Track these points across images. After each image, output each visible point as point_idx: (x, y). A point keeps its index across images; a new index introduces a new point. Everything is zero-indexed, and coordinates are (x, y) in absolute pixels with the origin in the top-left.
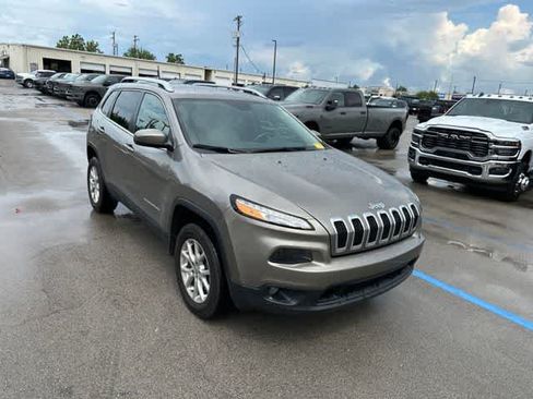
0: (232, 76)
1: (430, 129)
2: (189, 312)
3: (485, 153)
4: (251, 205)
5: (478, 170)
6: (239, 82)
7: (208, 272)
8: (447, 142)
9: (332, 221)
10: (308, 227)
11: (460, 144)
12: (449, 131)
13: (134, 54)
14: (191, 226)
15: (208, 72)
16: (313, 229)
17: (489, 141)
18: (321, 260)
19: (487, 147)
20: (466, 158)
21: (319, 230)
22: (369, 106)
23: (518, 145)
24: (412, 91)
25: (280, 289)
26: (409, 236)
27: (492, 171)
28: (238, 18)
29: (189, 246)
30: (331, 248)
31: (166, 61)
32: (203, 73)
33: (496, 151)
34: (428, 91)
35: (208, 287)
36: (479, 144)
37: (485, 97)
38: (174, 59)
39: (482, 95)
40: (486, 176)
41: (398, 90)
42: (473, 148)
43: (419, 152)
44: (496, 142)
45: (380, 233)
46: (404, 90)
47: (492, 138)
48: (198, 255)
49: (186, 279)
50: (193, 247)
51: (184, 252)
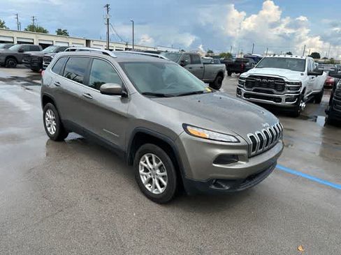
0: (105, 44)
1: (250, 76)
2: (149, 200)
3: (283, 90)
4: (195, 129)
5: (279, 100)
6: (110, 48)
7: (165, 173)
8: (261, 84)
9: (248, 136)
10: (236, 140)
11: (268, 85)
12: (262, 77)
13: (32, 29)
14: (148, 146)
15: (88, 42)
16: (239, 142)
17: (285, 82)
18: (244, 160)
19: (284, 86)
20: (272, 93)
21: (243, 142)
22: (204, 64)
23: (300, 84)
24: (217, 53)
25: (217, 180)
26: (278, 142)
27: (287, 100)
28: (107, 6)
29: (147, 158)
30: (249, 152)
31: (56, 34)
32: (84, 42)
33: (289, 88)
34: (226, 53)
35: (165, 183)
36: (279, 84)
37: (276, 56)
38: (61, 33)
39: (274, 55)
40: (283, 103)
41: (208, 52)
42: (276, 87)
43: (244, 90)
44: (288, 83)
45: (265, 143)
46: (212, 52)
47: (286, 80)
48: (155, 164)
49: (144, 180)
50: (150, 159)
51: (142, 162)
